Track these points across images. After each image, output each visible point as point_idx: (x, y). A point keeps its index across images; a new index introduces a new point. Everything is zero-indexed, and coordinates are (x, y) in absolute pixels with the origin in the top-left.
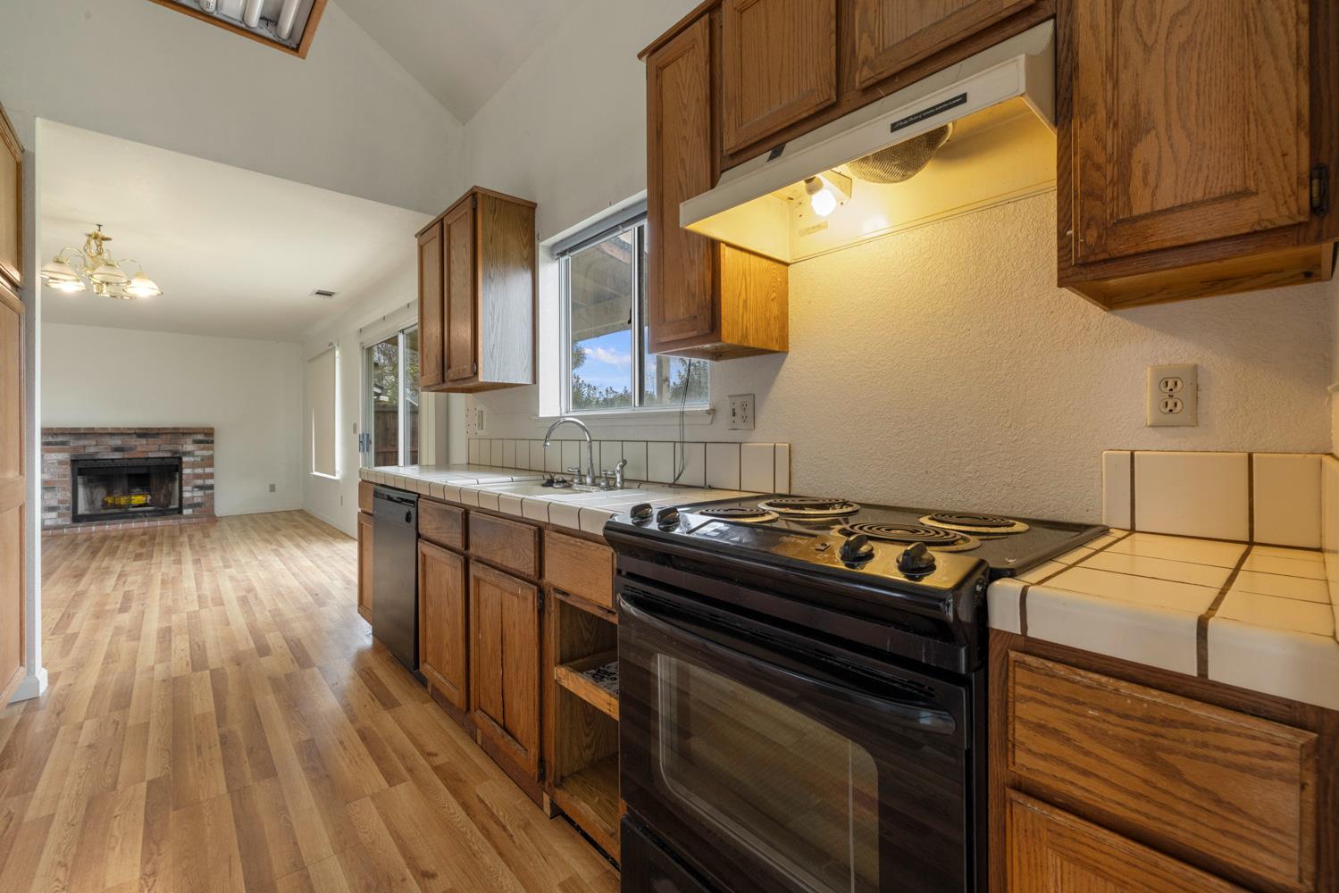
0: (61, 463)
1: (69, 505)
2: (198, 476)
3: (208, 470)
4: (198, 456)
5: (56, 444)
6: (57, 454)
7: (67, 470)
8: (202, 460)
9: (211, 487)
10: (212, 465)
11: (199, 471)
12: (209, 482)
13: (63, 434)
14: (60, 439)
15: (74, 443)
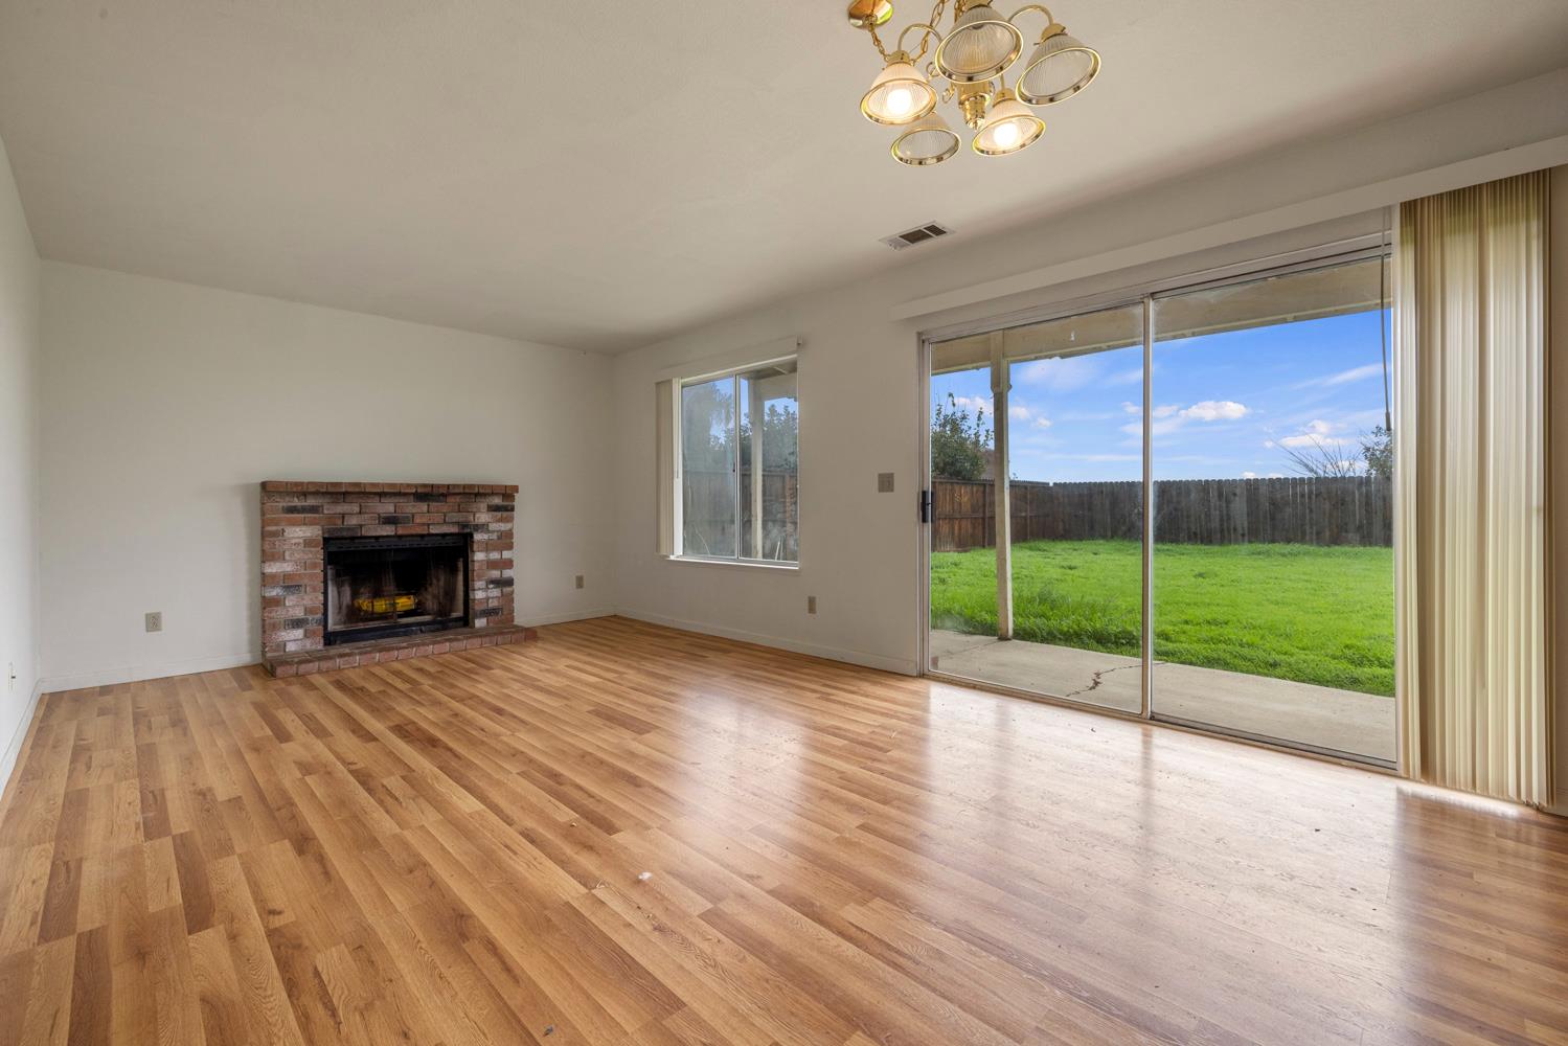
0: (308, 543)
1: (319, 616)
2: (492, 565)
3: (506, 554)
4: (494, 531)
5: (303, 510)
6: (304, 528)
7: (318, 555)
8: (499, 538)
9: (510, 582)
10: (510, 547)
11: (495, 556)
12: (507, 573)
13: (316, 493)
14: (311, 502)
15: (330, 509)
